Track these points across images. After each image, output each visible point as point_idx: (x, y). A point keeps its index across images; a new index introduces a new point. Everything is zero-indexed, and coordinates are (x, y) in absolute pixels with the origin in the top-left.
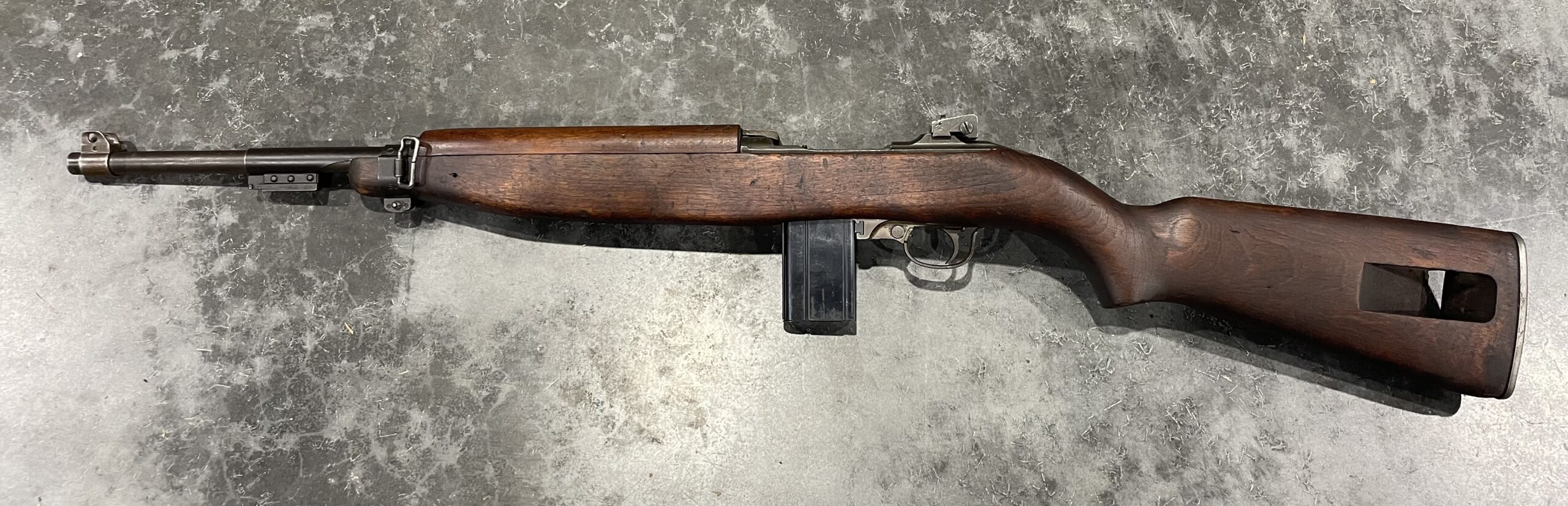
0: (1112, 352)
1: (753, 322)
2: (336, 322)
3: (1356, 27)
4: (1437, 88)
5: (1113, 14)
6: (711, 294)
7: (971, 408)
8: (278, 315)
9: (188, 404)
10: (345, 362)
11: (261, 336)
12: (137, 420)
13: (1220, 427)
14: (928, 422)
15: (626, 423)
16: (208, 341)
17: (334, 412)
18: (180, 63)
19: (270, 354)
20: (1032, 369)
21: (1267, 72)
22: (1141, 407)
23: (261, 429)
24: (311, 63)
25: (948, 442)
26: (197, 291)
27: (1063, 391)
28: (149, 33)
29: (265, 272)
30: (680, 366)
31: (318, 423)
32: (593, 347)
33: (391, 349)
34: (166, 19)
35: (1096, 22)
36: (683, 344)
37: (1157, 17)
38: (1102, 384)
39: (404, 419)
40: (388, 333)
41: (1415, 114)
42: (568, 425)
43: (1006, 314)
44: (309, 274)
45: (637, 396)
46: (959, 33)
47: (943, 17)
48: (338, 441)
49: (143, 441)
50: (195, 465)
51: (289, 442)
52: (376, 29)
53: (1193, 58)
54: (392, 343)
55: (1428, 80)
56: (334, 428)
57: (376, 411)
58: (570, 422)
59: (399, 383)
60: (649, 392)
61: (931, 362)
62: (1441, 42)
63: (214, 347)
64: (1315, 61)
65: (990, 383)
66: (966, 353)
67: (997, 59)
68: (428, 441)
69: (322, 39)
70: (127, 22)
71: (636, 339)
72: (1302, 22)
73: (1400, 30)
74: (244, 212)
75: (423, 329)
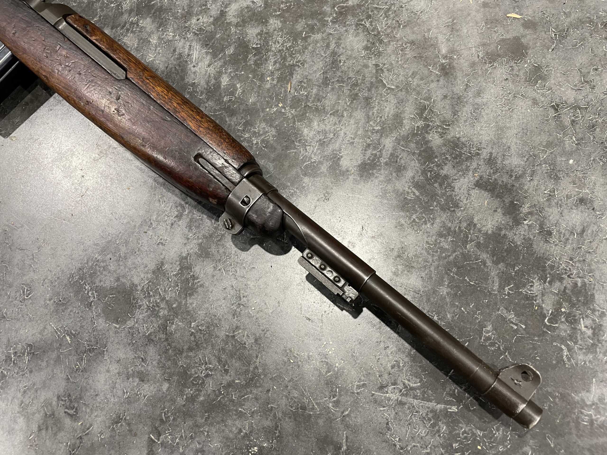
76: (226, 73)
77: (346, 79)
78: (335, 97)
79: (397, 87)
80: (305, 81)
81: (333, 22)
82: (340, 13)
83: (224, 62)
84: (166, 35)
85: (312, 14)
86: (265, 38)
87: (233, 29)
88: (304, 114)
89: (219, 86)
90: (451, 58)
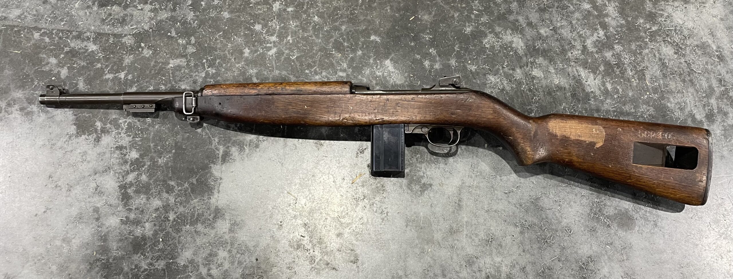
0: (554, 232)
1: (382, 212)
2: (184, 207)
3: (670, 79)
4: (708, 109)
5: (554, 69)
6: (362, 198)
7: (486, 257)
8: (157, 203)
9: (114, 245)
10: (188, 226)
11: (148, 213)
12: (89, 251)
13: (605, 271)
14: (465, 264)
15: (321, 260)
16: (124, 214)
17: (182, 250)
18: (114, 80)
19: (153, 221)
20: (515, 240)
21: (628, 99)
22: (567, 260)
23: (148, 258)
24: (175, 82)
25: (474, 274)
26: (119, 190)
27: (530, 251)
28: (99, 65)
29: (151, 182)
30: (347, 233)
31: (175, 256)
32: (306, 222)
33: (210, 220)
34: (107, 59)
35: (546, 72)
36: (348, 222)
37: (575, 71)
38: (549, 248)
39: (216, 255)
40: (209, 212)
41: (698, 122)
42: (293, 260)
43: (503, 212)
44: (172, 183)
45: (326, 247)
46: (481, 75)
47: (473, 68)
48: (184, 264)
49: (92, 262)
50: (116, 274)
51: (161, 265)
52: (206, 67)
53: (592, 91)
54: (211, 218)
55: (704, 105)
56: (182, 258)
57: (203, 251)
58: (294, 258)
59: (214, 237)
60: (332, 245)
61: (467, 235)
62: (710, 87)
63: (126, 217)
64: (651, 95)
65: (495, 246)
66: (483, 231)
67: (499, 89)
68: (226, 266)
69: (180, 71)
70: (89, 60)
71: (326, 219)
72: (644, 75)
73: (691, 81)
74: (142, 152)
75: (225, 212)
76: (607, 82)
77: (674, 72)
78: (674, 83)
79: (702, 71)
80: (653, 77)
81: (651, 42)
82: (651, 36)
83: (602, 76)
84: (558, 66)
85: (636, 39)
86: (618, 57)
87: (597, 56)
88: (663, 96)
89: (608, 90)
90: (720, 51)
